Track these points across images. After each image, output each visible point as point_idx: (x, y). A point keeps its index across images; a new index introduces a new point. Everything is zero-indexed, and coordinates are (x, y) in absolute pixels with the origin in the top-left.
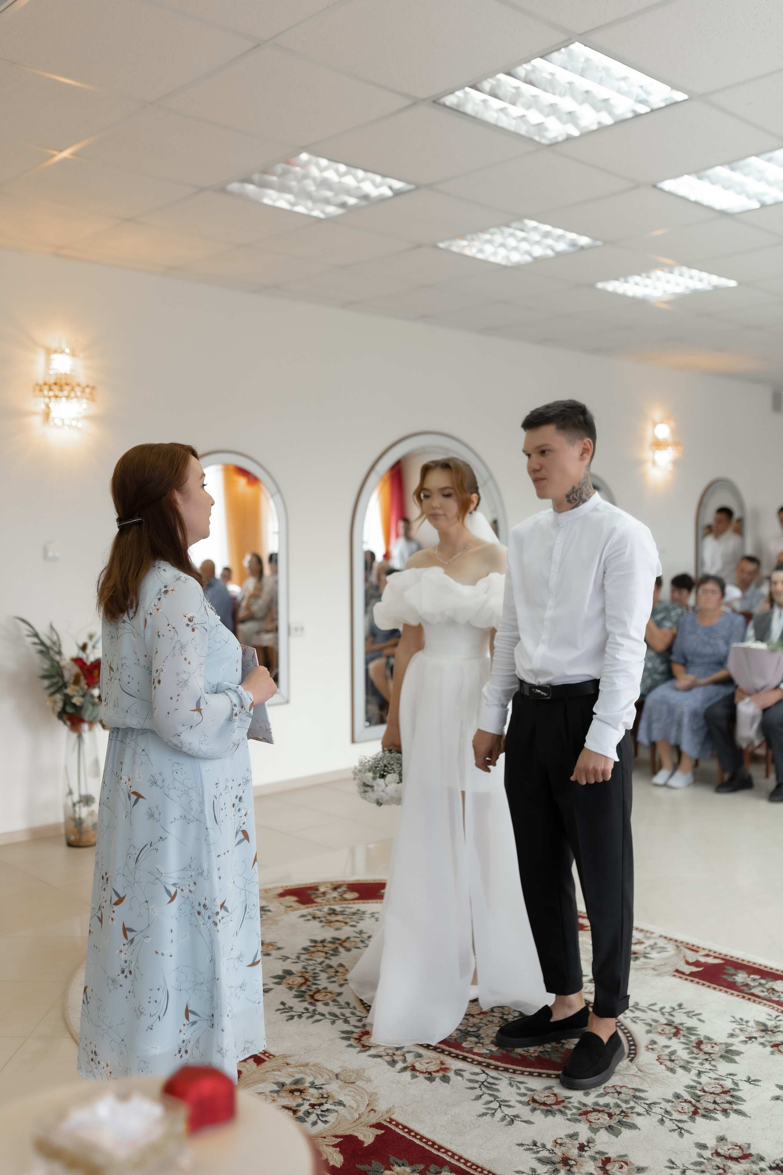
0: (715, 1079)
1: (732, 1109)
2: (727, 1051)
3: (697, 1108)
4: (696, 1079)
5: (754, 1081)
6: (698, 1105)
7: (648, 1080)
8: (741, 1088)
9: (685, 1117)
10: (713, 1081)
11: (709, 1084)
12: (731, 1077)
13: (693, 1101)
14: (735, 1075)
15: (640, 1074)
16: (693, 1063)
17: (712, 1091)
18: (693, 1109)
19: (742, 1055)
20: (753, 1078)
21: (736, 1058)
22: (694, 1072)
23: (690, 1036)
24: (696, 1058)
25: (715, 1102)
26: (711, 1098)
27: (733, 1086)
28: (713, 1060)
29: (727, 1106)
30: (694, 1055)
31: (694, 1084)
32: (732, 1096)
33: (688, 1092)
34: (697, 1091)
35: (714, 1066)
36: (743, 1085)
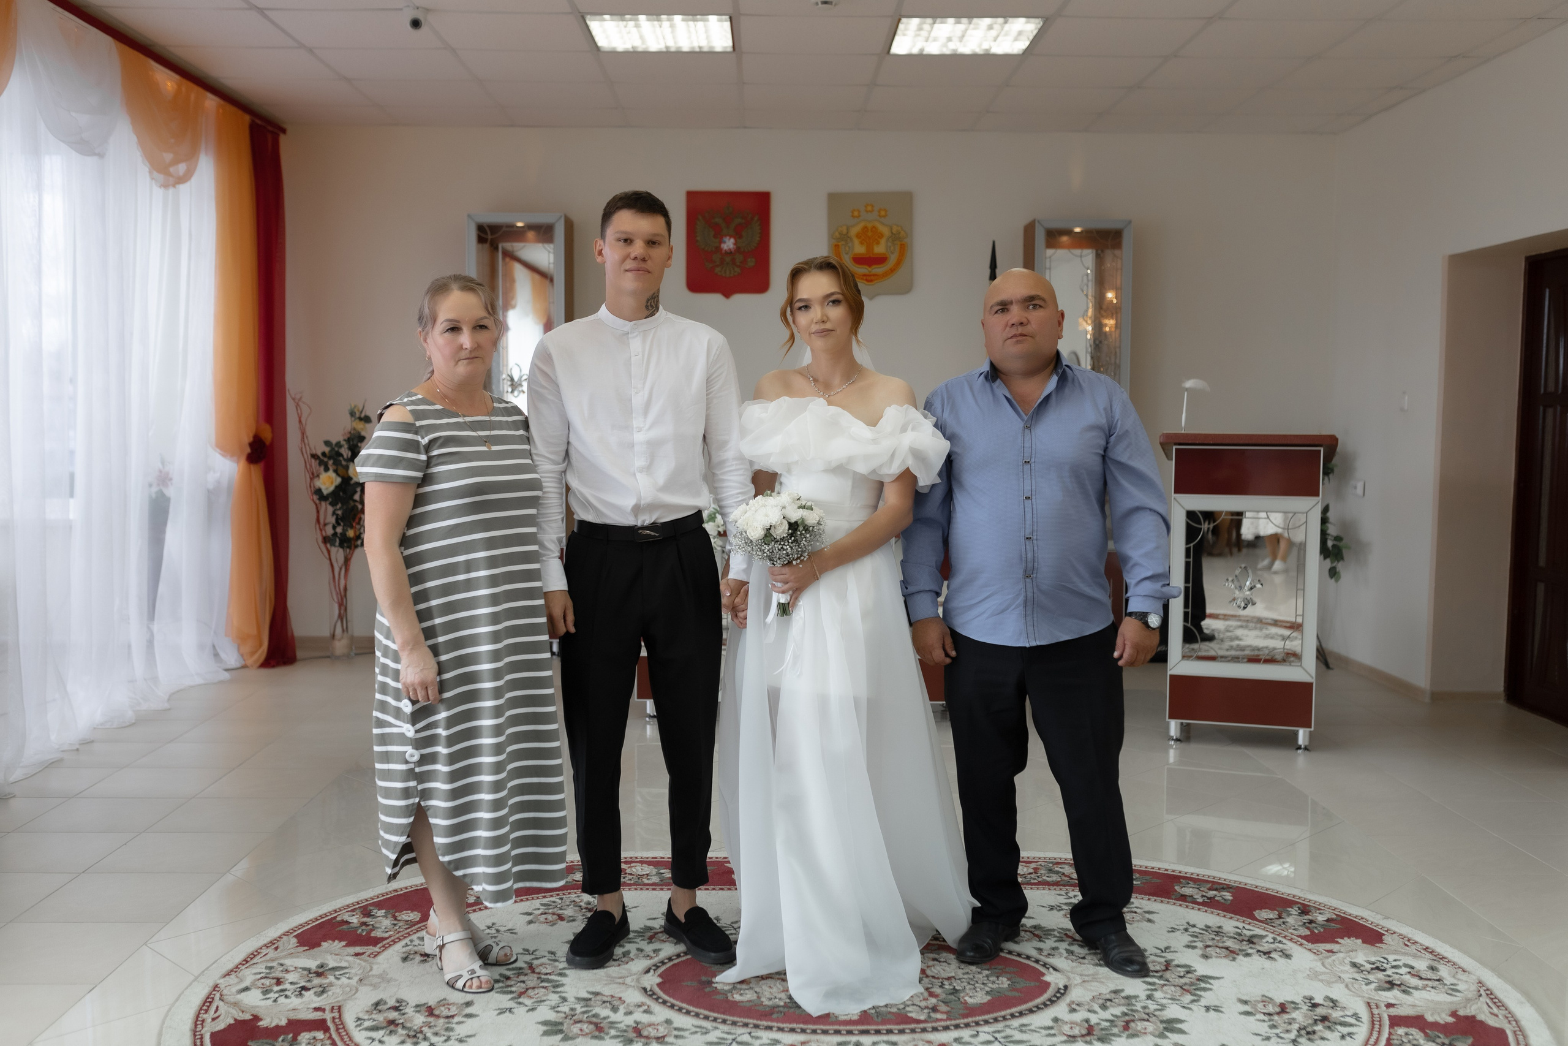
0: (544, 1001)
1: (503, 981)
2: (561, 1031)
3: (533, 972)
4: (563, 995)
5: (504, 1012)
6: (535, 975)
7: (605, 978)
8: (511, 1002)
9: (536, 962)
10: (545, 998)
11: (545, 995)
12: (531, 1008)
13: (543, 977)
14: (528, 1011)
15: (621, 981)
16: (582, 1007)
17: (536, 990)
18: (537, 970)
19: (541, 1033)
20: (507, 1014)
21: (545, 1028)
22: (571, 999)
23: (619, 1034)
24: (584, 1013)
25: (523, 982)
26: (530, 984)
27: (520, 1000)
28: (566, 1018)
29: (509, 983)
30: (590, 1014)
31: (559, 989)
32: (512, 992)
33: (558, 981)
34: (549, 985)
35: (558, 1012)
36: (512, 1004)
